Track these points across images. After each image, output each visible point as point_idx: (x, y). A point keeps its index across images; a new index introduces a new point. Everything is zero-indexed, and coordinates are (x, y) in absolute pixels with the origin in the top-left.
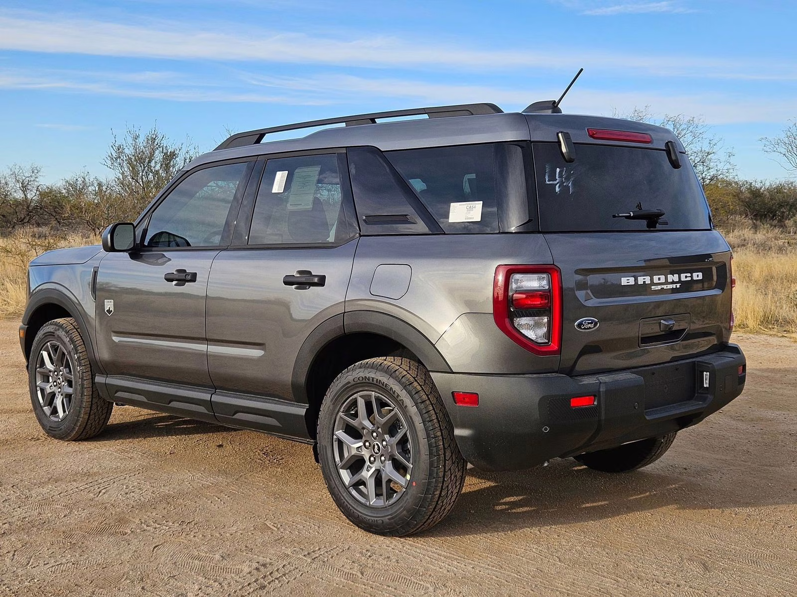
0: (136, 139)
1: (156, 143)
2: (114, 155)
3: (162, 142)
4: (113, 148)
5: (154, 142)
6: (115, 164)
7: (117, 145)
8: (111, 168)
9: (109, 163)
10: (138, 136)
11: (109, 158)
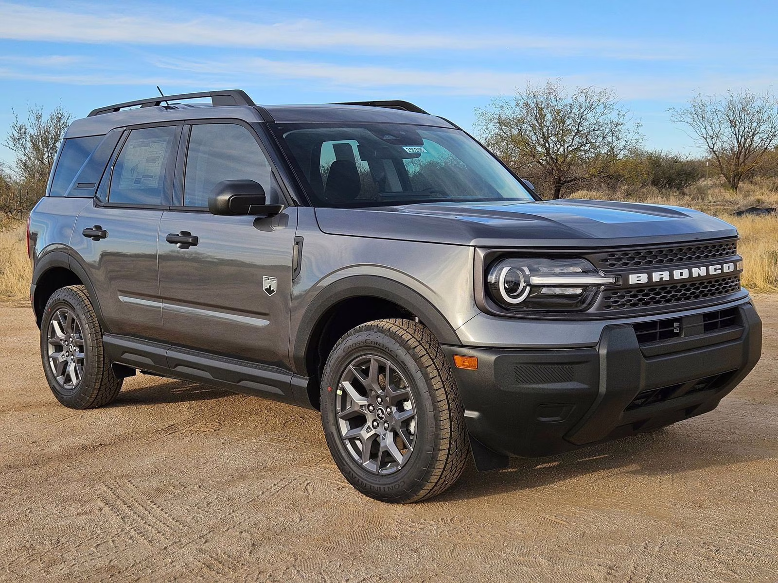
0: (39, 118)
1: (62, 122)
2: (16, 135)
3: (68, 121)
4: (14, 128)
5: (59, 122)
6: (18, 145)
7: (19, 126)
8: (13, 149)
9: (11, 144)
10: (41, 116)
11: (11, 139)
